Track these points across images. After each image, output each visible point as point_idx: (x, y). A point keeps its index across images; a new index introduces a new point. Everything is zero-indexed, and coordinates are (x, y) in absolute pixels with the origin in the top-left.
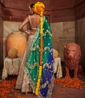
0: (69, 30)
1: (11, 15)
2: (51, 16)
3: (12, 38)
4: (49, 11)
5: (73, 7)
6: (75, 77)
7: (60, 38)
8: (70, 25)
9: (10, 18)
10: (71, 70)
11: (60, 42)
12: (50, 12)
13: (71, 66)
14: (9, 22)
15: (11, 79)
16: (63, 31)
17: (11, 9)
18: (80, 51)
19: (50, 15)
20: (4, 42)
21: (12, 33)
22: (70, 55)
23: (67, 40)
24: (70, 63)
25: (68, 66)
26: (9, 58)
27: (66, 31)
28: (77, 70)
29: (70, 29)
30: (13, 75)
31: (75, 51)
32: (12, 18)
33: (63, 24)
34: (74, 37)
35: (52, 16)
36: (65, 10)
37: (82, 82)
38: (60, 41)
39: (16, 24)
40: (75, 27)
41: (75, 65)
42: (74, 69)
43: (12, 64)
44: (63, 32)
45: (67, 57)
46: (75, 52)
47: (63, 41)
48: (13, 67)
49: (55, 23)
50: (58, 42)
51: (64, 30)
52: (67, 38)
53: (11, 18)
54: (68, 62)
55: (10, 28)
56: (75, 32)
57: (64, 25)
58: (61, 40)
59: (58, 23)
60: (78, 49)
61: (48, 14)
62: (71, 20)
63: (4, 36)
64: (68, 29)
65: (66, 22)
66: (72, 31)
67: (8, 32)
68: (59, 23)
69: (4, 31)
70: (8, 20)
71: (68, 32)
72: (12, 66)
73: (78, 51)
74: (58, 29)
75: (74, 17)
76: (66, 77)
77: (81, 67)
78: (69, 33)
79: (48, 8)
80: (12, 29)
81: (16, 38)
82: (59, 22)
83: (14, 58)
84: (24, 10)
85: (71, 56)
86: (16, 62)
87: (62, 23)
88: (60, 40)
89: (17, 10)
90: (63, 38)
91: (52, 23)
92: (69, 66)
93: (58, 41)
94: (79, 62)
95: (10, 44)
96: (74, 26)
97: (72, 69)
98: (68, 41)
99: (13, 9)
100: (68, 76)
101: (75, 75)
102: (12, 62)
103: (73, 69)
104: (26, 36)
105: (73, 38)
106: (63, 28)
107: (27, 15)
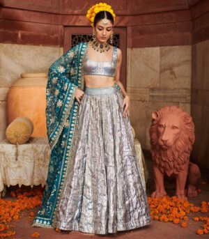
0: (176, 70)
1: (21, 28)
2: (129, 29)
3: (22, 90)
4: (124, 15)
5: (187, 7)
7: (152, 89)
8: (179, 55)
9: (17, 35)
11: (151, 99)
12: (127, 19)
13: (168, 167)
14: (16, 47)
15: (14, 195)
16: (159, 70)
17: (20, 11)
18: (193, 128)
19: (126, 27)
21: (22, 77)
22: (164, 137)
23: (171, 94)
24: (164, 159)
25: (160, 165)
26: (9, 142)
27: (169, 71)
28: (183, 176)
29: (178, 65)
30: (18, 185)
31: (176, 128)
32: (23, 36)
33: (161, 52)
34: (189, 87)
35: (133, 30)
36: (165, 15)
37: (192, 209)
38: (153, 96)
39: (35, 52)
40: (192, 61)
41: (178, 164)
43: (17, 159)
44: (161, 72)
48: (19, 167)
49: (139, 49)
50: (147, 100)
51: (163, 67)
52: (169, 89)
53: (20, 36)
54: (160, 155)
55: (17, 61)
57: (162, 55)
58: (154, 94)
59: (147, 48)
60: (187, 124)
61: (122, 24)
62: (182, 43)
64: (173, 65)
65: (168, 48)
66: (185, 70)
68: (151, 48)
70: (13, 40)
71: (172, 73)
72: (15, 163)
74: (146, 64)
75: (189, 34)
76: (154, 193)
78: (176, 77)
79: (121, 8)
80: (22, 66)
82: (149, 47)
83: (20, 144)
84: (56, 14)
85: (166, 141)
86: (26, 153)
87: (157, 50)
88: (151, 94)
89: (38, 14)
90: (159, 89)
91: (132, 47)
92: (163, 165)
93: (147, 96)
95: (17, 104)
96: (189, 57)
97: (171, 173)
98: (172, 97)
99: (26, 12)
100: (160, 191)
101: (178, 189)
102: (17, 154)
103: (173, 173)
105: (186, 89)
106: (160, 62)
107: (65, 26)
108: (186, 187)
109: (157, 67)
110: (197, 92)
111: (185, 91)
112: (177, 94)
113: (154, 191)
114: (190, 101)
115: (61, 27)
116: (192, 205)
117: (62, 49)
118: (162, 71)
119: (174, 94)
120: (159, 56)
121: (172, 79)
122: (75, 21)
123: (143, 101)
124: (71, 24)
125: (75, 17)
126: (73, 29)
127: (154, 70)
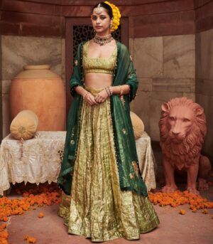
0: (179, 59)
1: (22, 19)
3: (25, 82)
6: (189, 188)
7: (156, 80)
9: (18, 26)
10: (180, 169)
12: (128, 9)
14: (17, 38)
15: (19, 192)
16: (161, 60)
20: (3, 92)
21: (24, 69)
22: (175, 130)
23: (175, 84)
26: (14, 137)
27: (172, 61)
28: (194, 170)
29: (182, 55)
32: (24, 27)
34: (193, 76)
38: (156, 86)
39: (37, 44)
42: (187, 166)
43: (22, 156)
44: (163, 63)
45: (168, 136)
46: (188, 123)
47: (163, 86)
49: (141, 39)
50: (151, 90)
51: (166, 57)
52: (173, 79)
55: (19, 54)
56: (194, 64)
57: (165, 45)
58: (157, 84)
59: (149, 38)
63: (3, 75)
64: (177, 55)
66: (188, 61)
67: (14, 65)
68: (153, 38)
69: (3, 63)
70: (15, 32)
71: (176, 62)
73: (199, 122)
74: (148, 54)
75: (192, 24)
77: (206, 160)
78: (179, 67)
80: (24, 58)
81: (36, 81)
82: (151, 36)
83: (25, 139)
84: (57, 5)
85: (178, 134)
87: (159, 40)
88: (154, 84)
89: (39, 5)
90: (162, 79)
91: (134, 37)
94: (200, 149)
95: (20, 97)
96: (193, 47)
97: (182, 166)
98: (176, 87)
100: (170, 185)
101: (189, 183)
103: (184, 167)
104: (63, 74)
105: (190, 79)
106: (163, 52)
107: (66, 17)
108: (197, 181)
109: (160, 57)
110: (202, 82)
111: (189, 80)
112: (181, 84)
113: (165, 185)
114: (194, 91)
115: (62, 18)
116: (206, 200)
117: (64, 40)
118: (165, 61)
119: (178, 84)
120: (162, 46)
121: (176, 68)
122: (77, 12)
123: (146, 92)
124: (72, 15)
125: (76, 8)
126: (74, 20)
127: (157, 60)
